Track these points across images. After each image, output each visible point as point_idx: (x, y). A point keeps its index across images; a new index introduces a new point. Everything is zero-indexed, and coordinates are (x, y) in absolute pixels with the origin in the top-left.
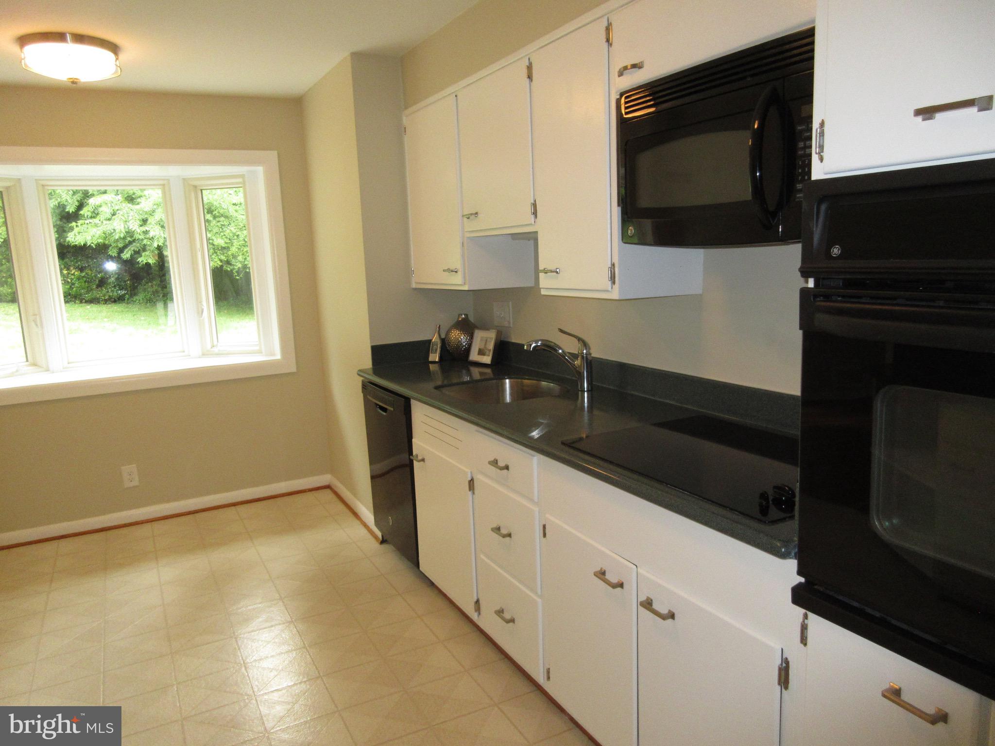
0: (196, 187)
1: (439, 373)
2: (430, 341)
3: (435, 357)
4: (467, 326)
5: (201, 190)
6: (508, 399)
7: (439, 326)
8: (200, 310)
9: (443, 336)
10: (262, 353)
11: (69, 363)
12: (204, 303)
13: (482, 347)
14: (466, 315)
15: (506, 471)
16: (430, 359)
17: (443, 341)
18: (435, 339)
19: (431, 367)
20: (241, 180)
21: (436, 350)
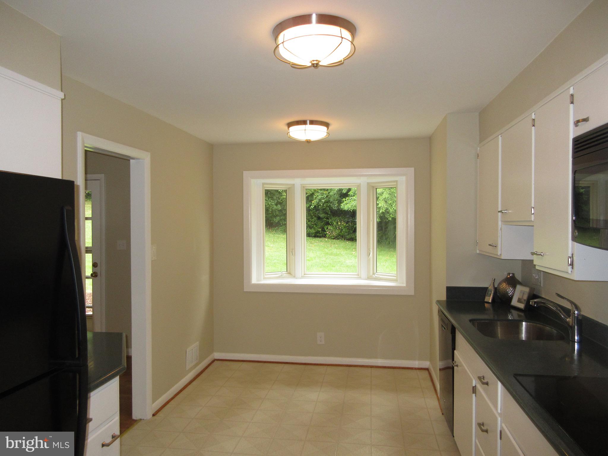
0: (373, 187)
1: (491, 309)
2: (487, 288)
3: (489, 299)
4: (512, 281)
5: (376, 189)
6: (523, 336)
7: (495, 279)
8: (369, 254)
9: (496, 286)
10: (397, 281)
11: (304, 274)
12: (371, 250)
13: (521, 297)
14: (513, 274)
15: (486, 386)
16: (486, 300)
17: (496, 289)
18: (491, 288)
19: (486, 305)
20: (395, 183)
21: (490, 295)
